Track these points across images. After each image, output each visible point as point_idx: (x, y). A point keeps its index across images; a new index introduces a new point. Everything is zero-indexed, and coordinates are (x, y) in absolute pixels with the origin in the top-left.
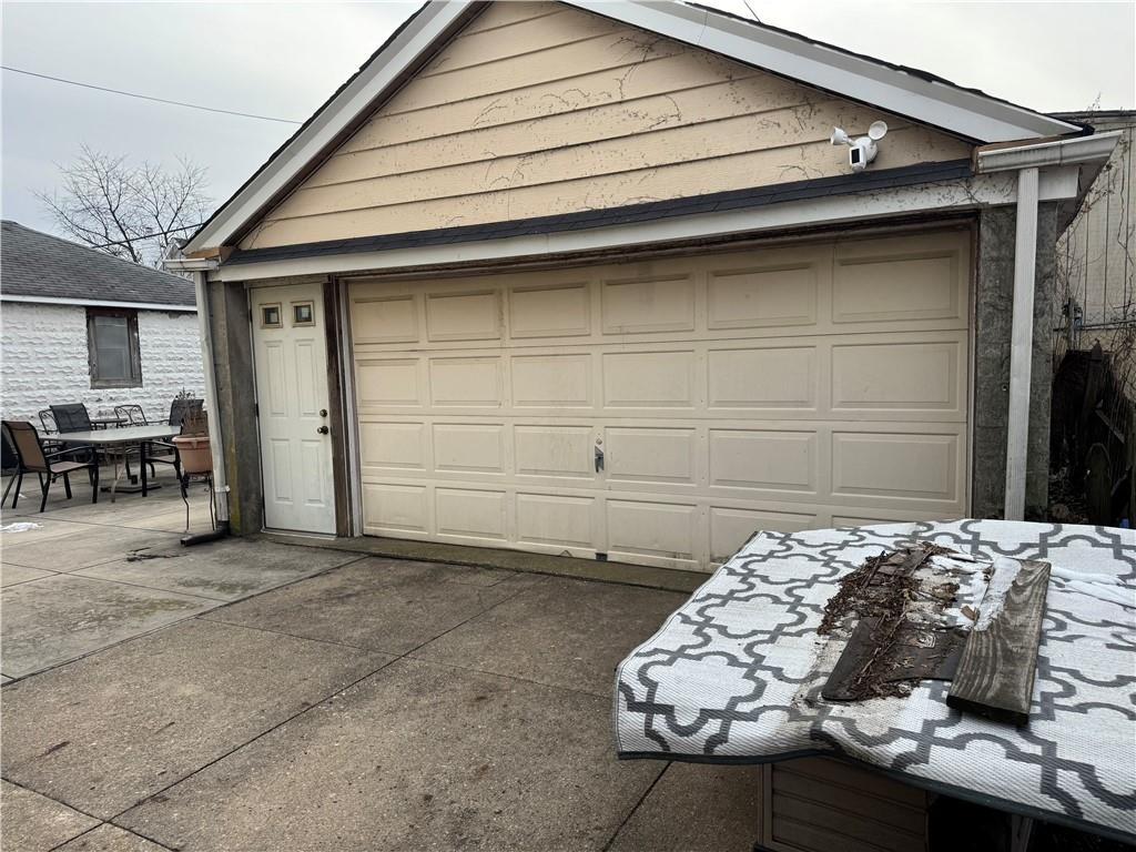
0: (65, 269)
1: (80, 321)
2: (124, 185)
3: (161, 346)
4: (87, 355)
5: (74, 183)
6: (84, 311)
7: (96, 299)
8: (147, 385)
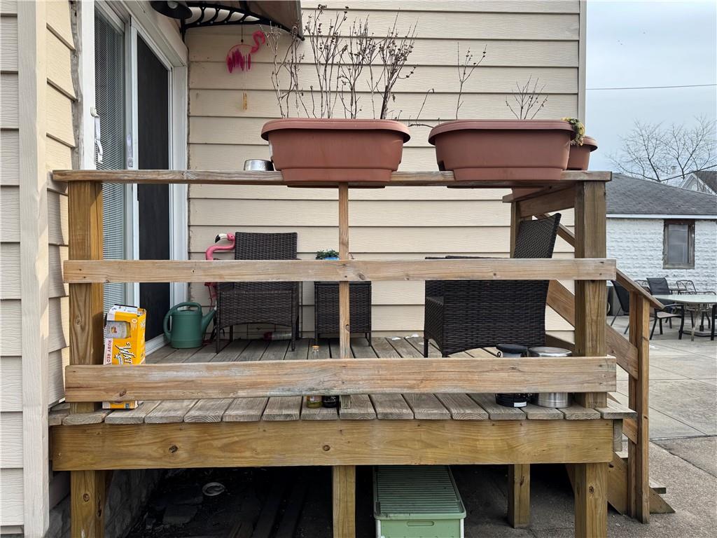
0: (650, 197)
1: (660, 228)
2: (658, 142)
3: (709, 242)
4: (662, 248)
5: (627, 145)
6: (663, 222)
7: (671, 214)
8: (698, 268)
